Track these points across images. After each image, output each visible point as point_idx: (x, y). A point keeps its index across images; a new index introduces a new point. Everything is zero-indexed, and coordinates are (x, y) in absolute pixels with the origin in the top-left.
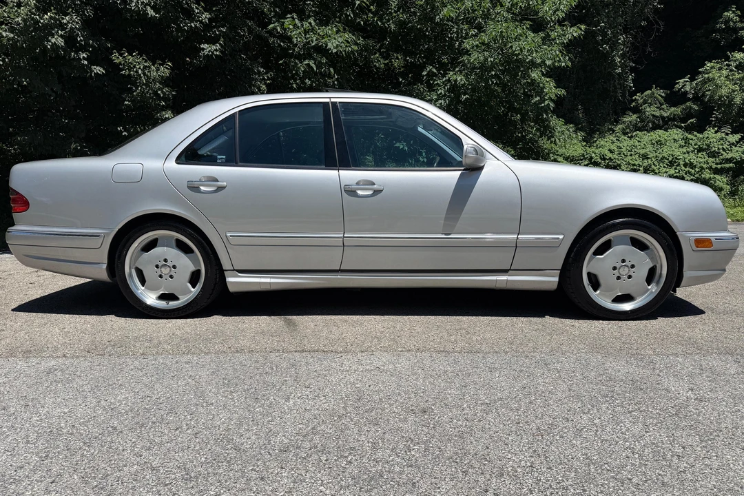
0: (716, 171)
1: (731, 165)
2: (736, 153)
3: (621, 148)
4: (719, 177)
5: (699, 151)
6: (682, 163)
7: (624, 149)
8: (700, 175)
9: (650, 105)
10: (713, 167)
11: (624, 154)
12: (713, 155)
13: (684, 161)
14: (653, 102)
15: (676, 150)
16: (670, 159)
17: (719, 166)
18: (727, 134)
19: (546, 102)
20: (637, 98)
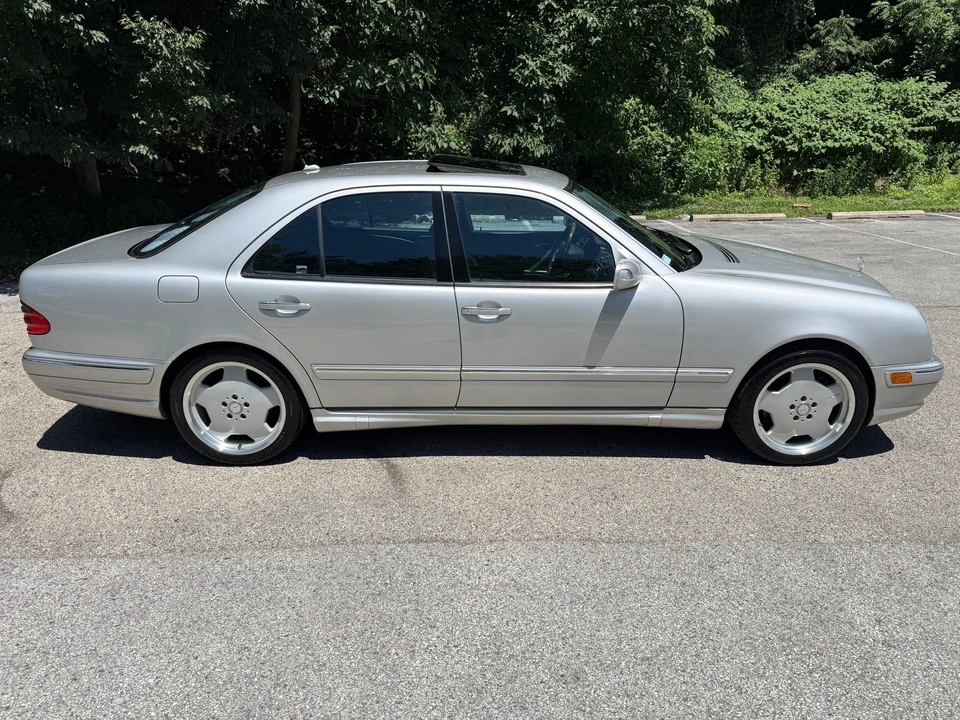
0: (912, 136)
1: (932, 128)
2: (938, 111)
3: (794, 103)
4: (915, 143)
5: (892, 109)
6: (871, 126)
7: (798, 106)
8: (891, 143)
9: (836, 38)
10: (909, 130)
11: (797, 112)
12: (910, 113)
13: (873, 123)
14: (839, 36)
15: (864, 107)
16: (855, 120)
17: (916, 129)
18: (930, 83)
19: (705, 49)
20: (819, 27)
